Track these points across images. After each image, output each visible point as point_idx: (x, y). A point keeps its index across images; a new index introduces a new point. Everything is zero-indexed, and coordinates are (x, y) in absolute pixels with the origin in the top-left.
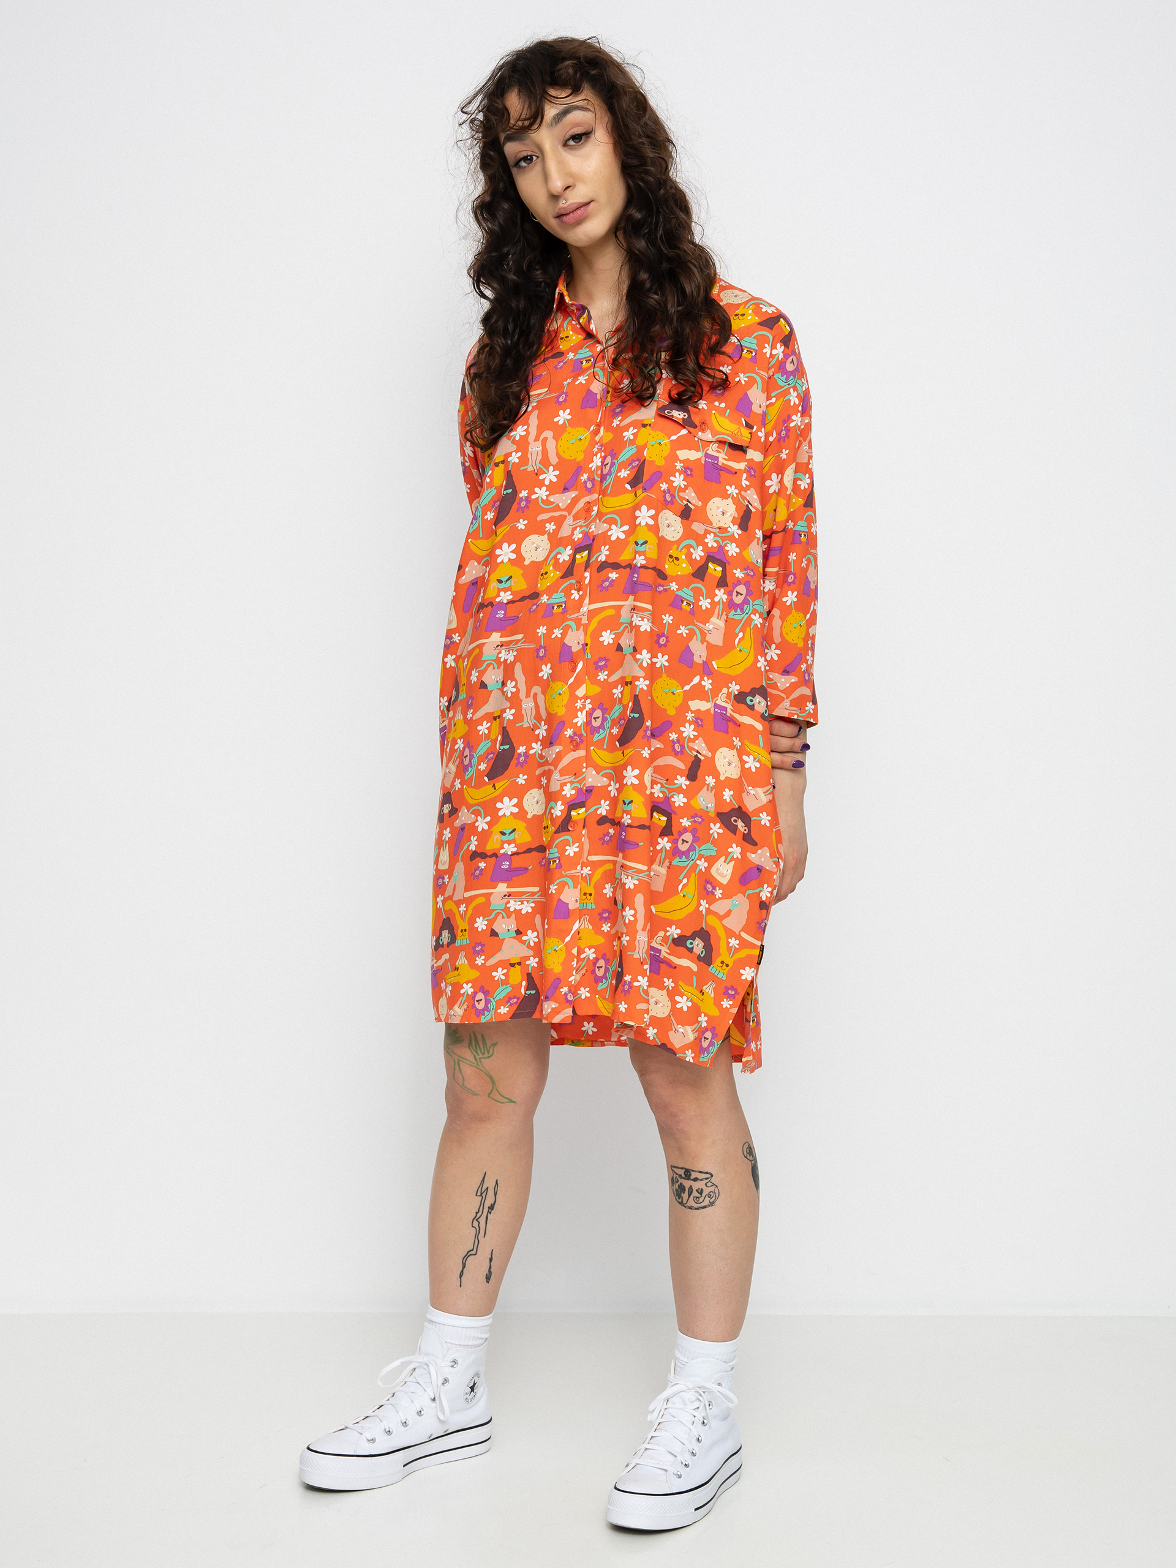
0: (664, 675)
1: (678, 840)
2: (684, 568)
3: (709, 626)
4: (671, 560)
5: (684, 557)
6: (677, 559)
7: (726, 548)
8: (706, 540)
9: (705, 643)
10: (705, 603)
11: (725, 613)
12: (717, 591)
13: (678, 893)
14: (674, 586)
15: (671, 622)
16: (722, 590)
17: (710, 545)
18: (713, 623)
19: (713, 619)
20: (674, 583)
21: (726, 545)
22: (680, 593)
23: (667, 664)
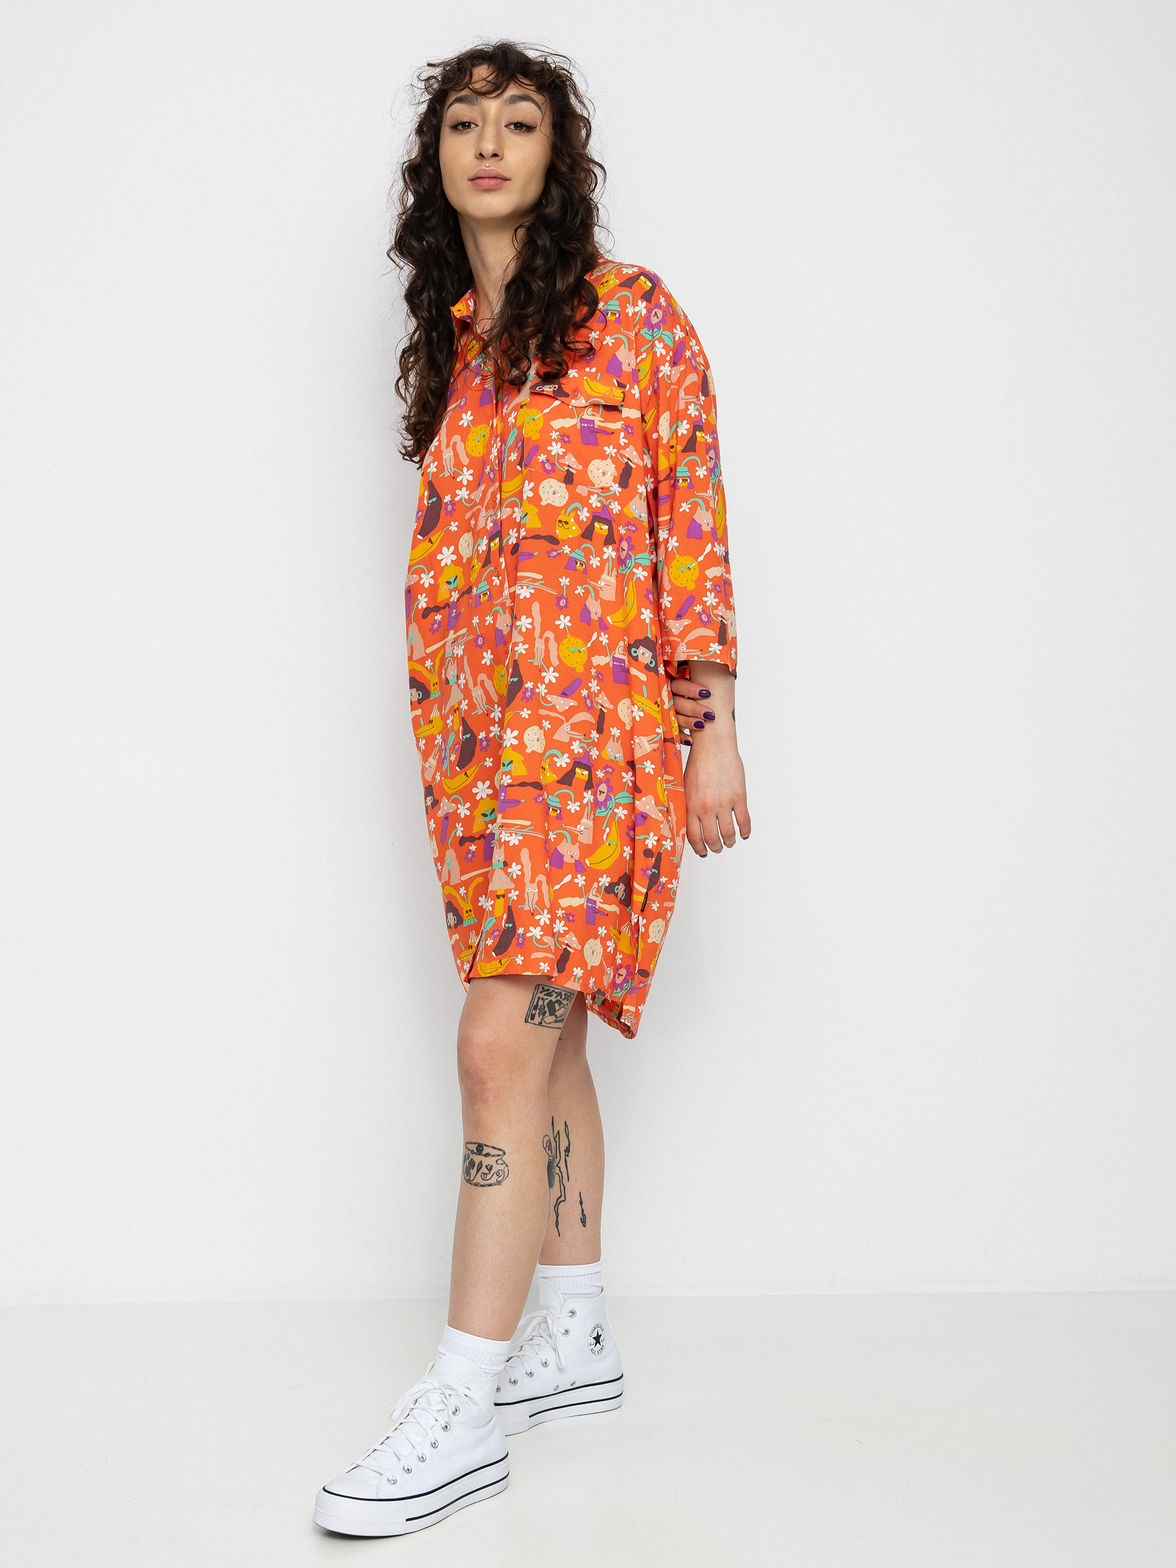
0: (569, 635)
1: (597, 791)
2: (574, 531)
3: (601, 583)
4: (561, 525)
5: (572, 520)
6: (566, 523)
7: (611, 507)
8: (590, 501)
9: (599, 600)
10: (595, 562)
11: (615, 569)
12: (605, 549)
13: (604, 843)
14: (566, 549)
15: (568, 584)
16: (610, 547)
17: (594, 506)
18: (604, 580)
19: (604, 576)
20: (567, 546)
21: (610, 504)
22: (573, 555)
23: (570, 624)
